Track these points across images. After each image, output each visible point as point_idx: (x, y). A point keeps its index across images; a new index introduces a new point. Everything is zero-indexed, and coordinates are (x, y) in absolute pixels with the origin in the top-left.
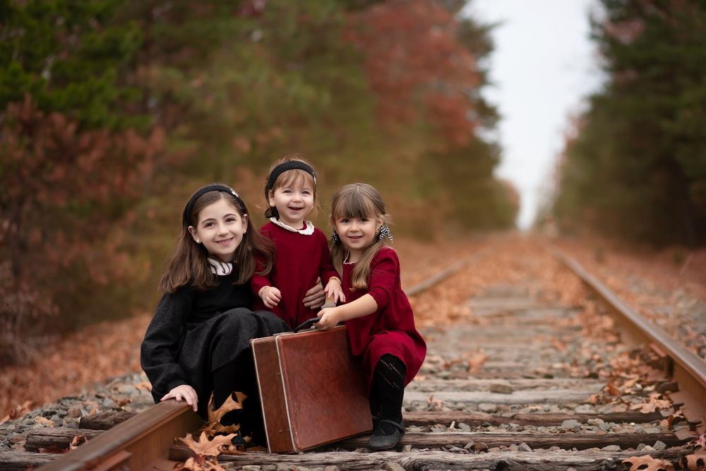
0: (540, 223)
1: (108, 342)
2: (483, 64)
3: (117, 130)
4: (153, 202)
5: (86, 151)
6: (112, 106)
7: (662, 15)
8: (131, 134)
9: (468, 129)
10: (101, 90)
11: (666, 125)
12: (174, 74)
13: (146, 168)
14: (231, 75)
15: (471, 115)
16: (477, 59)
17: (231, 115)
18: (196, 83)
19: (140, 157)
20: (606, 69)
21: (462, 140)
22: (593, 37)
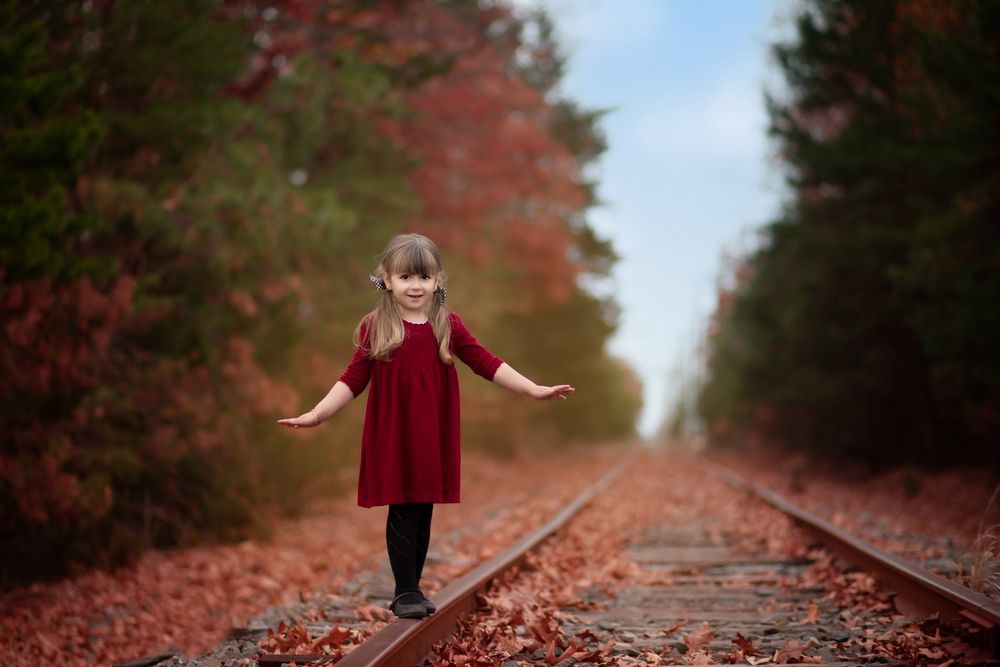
0: (674, 428)
1: (49, 614)
2: (590, 172)
3: (63, 281)
4: (104, 393)
5: (20, 312)
6: (55, 242)
7: (878, 95)
8: (84, 285)
9: (567, 277)
10: (42, 216)
11: (893, 272)
12: (136, 191)
13: (103, 338)
14: (223, 192)
15: (573, 254)
16: (580, 165)
17: (225, 255)
18: (169, 205)
19: (97, 322)
20: (791, 182)
21: (559, 294)
22: (774, 131)
